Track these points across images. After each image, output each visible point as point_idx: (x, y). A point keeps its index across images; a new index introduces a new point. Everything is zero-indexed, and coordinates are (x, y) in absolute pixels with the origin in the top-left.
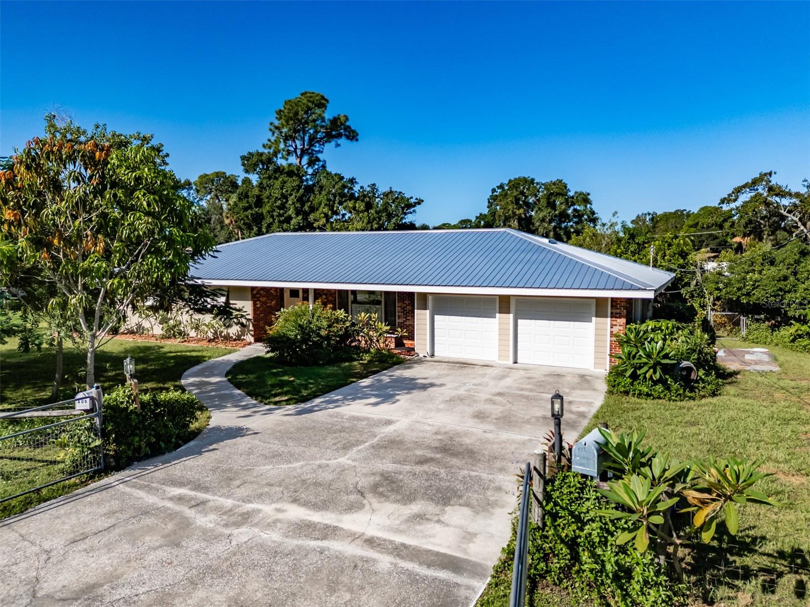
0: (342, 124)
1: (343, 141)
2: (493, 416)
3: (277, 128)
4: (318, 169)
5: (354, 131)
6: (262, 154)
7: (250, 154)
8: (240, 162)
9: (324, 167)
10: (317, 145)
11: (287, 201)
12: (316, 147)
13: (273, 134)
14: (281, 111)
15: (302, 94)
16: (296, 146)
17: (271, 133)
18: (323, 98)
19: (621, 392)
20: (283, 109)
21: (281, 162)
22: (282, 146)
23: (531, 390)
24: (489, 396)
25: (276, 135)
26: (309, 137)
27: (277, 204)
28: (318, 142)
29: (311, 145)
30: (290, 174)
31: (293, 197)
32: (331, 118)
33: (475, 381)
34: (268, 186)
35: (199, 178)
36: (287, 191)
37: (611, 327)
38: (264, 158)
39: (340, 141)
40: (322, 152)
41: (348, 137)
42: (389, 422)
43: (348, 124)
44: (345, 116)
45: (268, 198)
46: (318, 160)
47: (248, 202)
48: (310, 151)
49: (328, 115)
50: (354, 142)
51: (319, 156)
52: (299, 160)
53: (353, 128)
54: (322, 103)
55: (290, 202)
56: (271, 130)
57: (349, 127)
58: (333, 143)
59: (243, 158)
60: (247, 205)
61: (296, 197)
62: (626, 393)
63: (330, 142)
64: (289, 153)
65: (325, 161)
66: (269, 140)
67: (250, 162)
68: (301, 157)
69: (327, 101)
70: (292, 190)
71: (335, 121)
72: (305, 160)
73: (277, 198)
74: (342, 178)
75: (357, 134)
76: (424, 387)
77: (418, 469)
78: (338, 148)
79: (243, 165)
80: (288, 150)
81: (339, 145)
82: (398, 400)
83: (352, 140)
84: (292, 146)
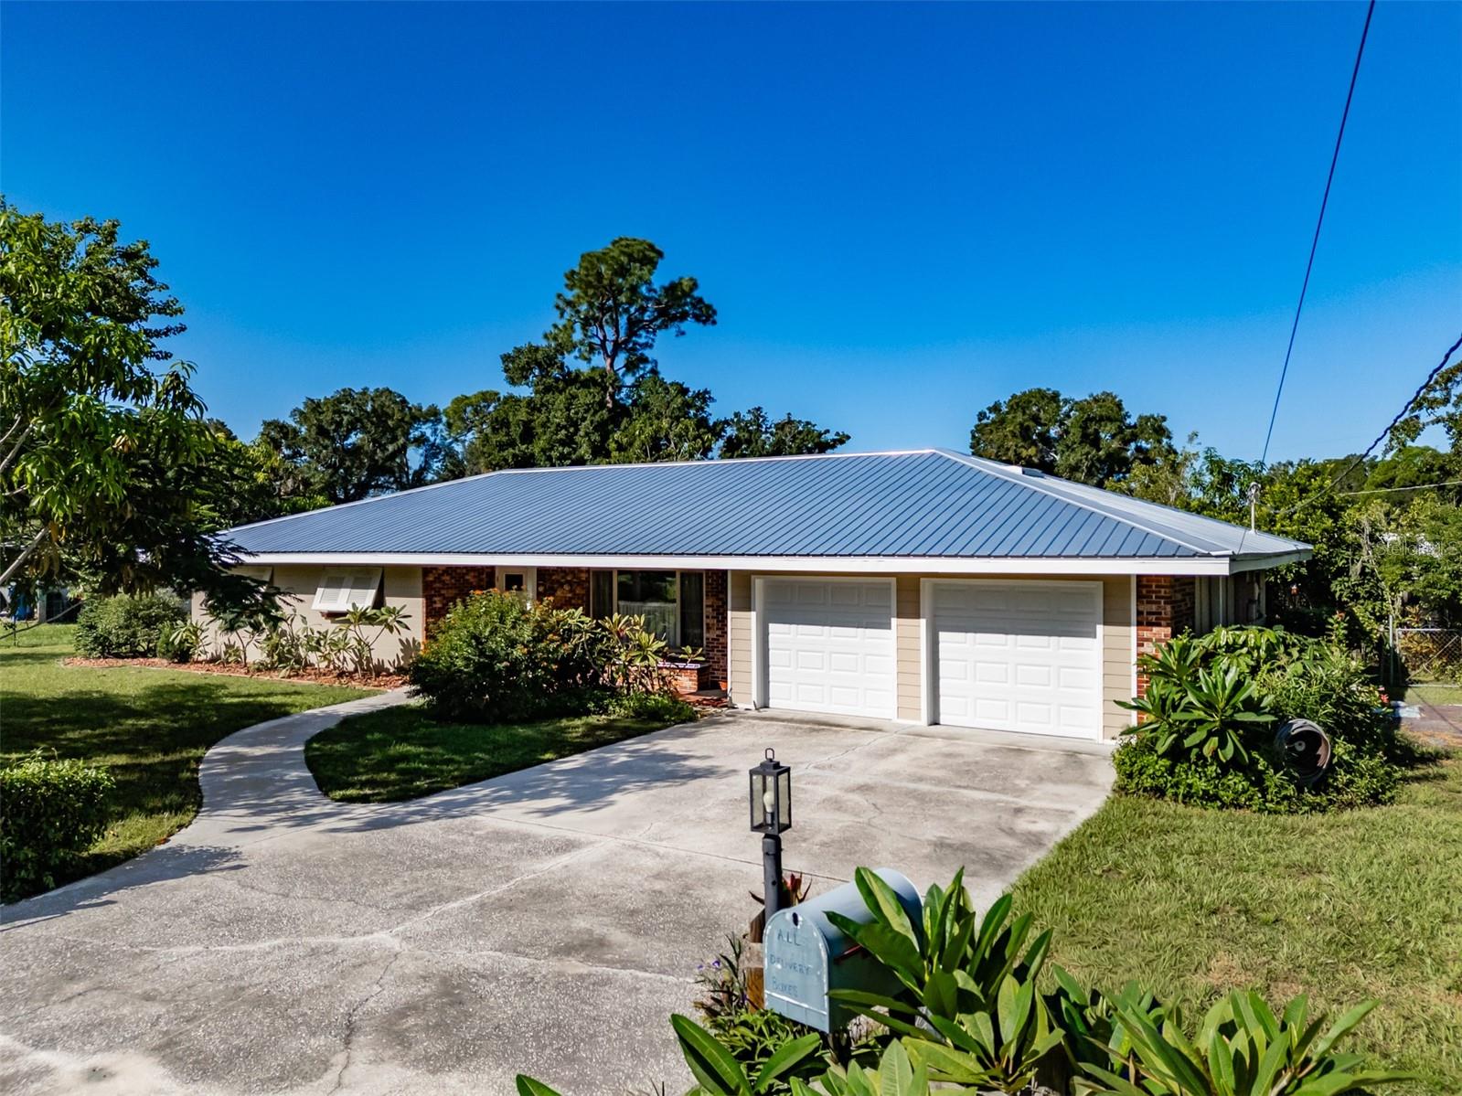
0: (686, 295)
1: (689, 325)
2: (820, 838)
3: (569, 303)
4: (642, 376)
5: (709, 307)
6: (537, 349)
7: (519, 351)
8: (501, 366)
9: (654, 372)
10: (643, 333)
11: (577, 430)
12: (640, 336)
13: (562, 316)
14: (573, 273)
15: (614, 243)
16: (605, 336)
17: (558, 313)
18: (652, 247)
19: (1145, 790)
20: (577, 269)
21: (572, 362)
22: (578, 335)
23: (940, 782)
24: (837, 792)
25: (567, 316)
26: (629, 319)
27: (559, 437)
28: (643, 328)
29: (632, 332)
30: (588, 383)
31: (588, 422)
32: (667, 284)
33: (823, 760)
34: (542, 405)
35: (453, 402)
36: (577, 413)
37: (1140, 645)
38: (539, 356)
39: (685, 326)
40: (651, 346)
41: (697, 318)
42: (569, 846)
43: (696, 294)
44: (691, 279)
45: (544, 425)
46: (644, 360)
47: (508, 434)
48: (631, 345)
49: (660, 279)
50: (709, 327)
51: (647, 353)
52: (609, 361)
53: (707, 301)
54: (649, 257)
55: (582, 433)
56: (558, 307)
57: (700, 300)
58: (672, 330)
59: (506, 358)
60: (505, 439)
61: (592, 422)
62: (1159, 792)
63: (666, 327)
64: (592, 349)
65: (656, 362)
66: (555, 326)
67: (518, 366)
68: (613, 357)
69: (660, 254)
70: (587, 411)
71: (672, 289)
72: (621, 360)
73: (558, 425)
74: (685, 391)
75: (715, 312)
76: (693, 774)
77: (549, 966)
78: (682, 338)
79: (506, 370)
80: (590, 345)
81: (683, 333)
82: (611, 803)
83: (704, 322)
84: (597, 336)
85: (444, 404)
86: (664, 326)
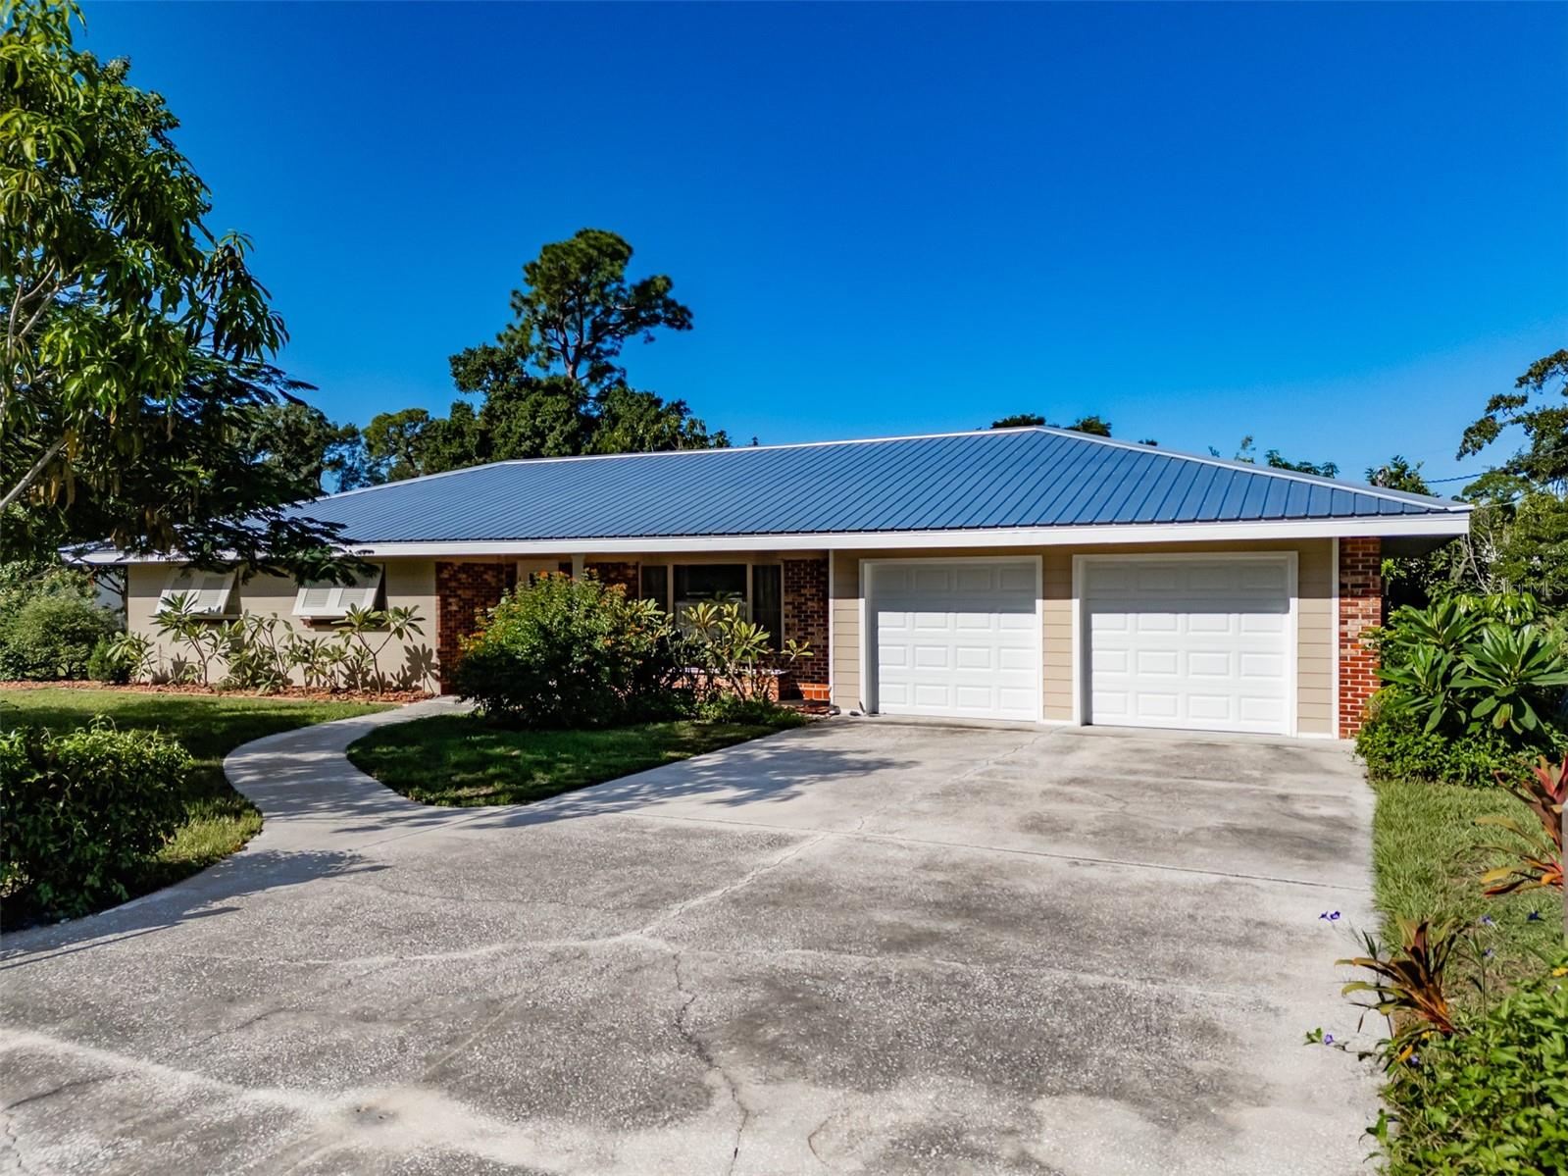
0: (659, 295)
1: (660, 330)
3: (526, 301)
4: (609, 387)
5: (683, 310)
6: (493, 352)
7: (471, 353)
8: (450, 369)
9: (621, 382)
10: (608, 338)
11: (544, 441)
12: (605, 342)
13: (519, 314)
14: (534, 266)
15: (580, 235)
16: (566, 340)
17: (514, 312)
18: (620, 241)
20: (538, 262)
21: (531, 369)
22: (536, 339)
23: (1158, 774)
25: (524, 315)
26: (594, 322)
27: (523, 448)
28: (610, 332)
29: (596, 337)
30: (552, 389)
31: (557, 432)
32: (637, 282)
34: (504, 413)
35: (374, 421)
36: (543, 421)
37: (1343, 623)
38: (496, 359)
39: (655, 331)
40: (617, 354)
41: (670, 323)
43: (670, 295)
44: (665, 278)
45: (504, 435)
46: (610, 369)
47: (462, 445)
48: (594, 352)
49: (633, 275)
50: (685, 332)
51: (612, 360)
52: (571, 368)
53: (680, 303)
54: (619, 252)
55: (550, 444)
56: (514, 305)
57: (673, 303)
58: (641, 335)
59: (456, 361)
60: (460, 450)
61: (562, 432)
63: (634, 333)
64: (551, 355)
65: (624, 371)
66: (511, 327)
67: (469, 369)
68: (576, 363)
69: (630, 250)
70: (555, 420)
71: (644, 289)
72: (584, 368)
73: (522, 435)
74: (658, 402)
75: (690, 315)
76: (866, 767)
78: (653, 344)
79: (456, 375)
80: (549, 348)
81: (652, 339)
82: (798, 794)
83: (679, 328)
84: (557, 340)
85: (363, 424)
86: (632, 330)
